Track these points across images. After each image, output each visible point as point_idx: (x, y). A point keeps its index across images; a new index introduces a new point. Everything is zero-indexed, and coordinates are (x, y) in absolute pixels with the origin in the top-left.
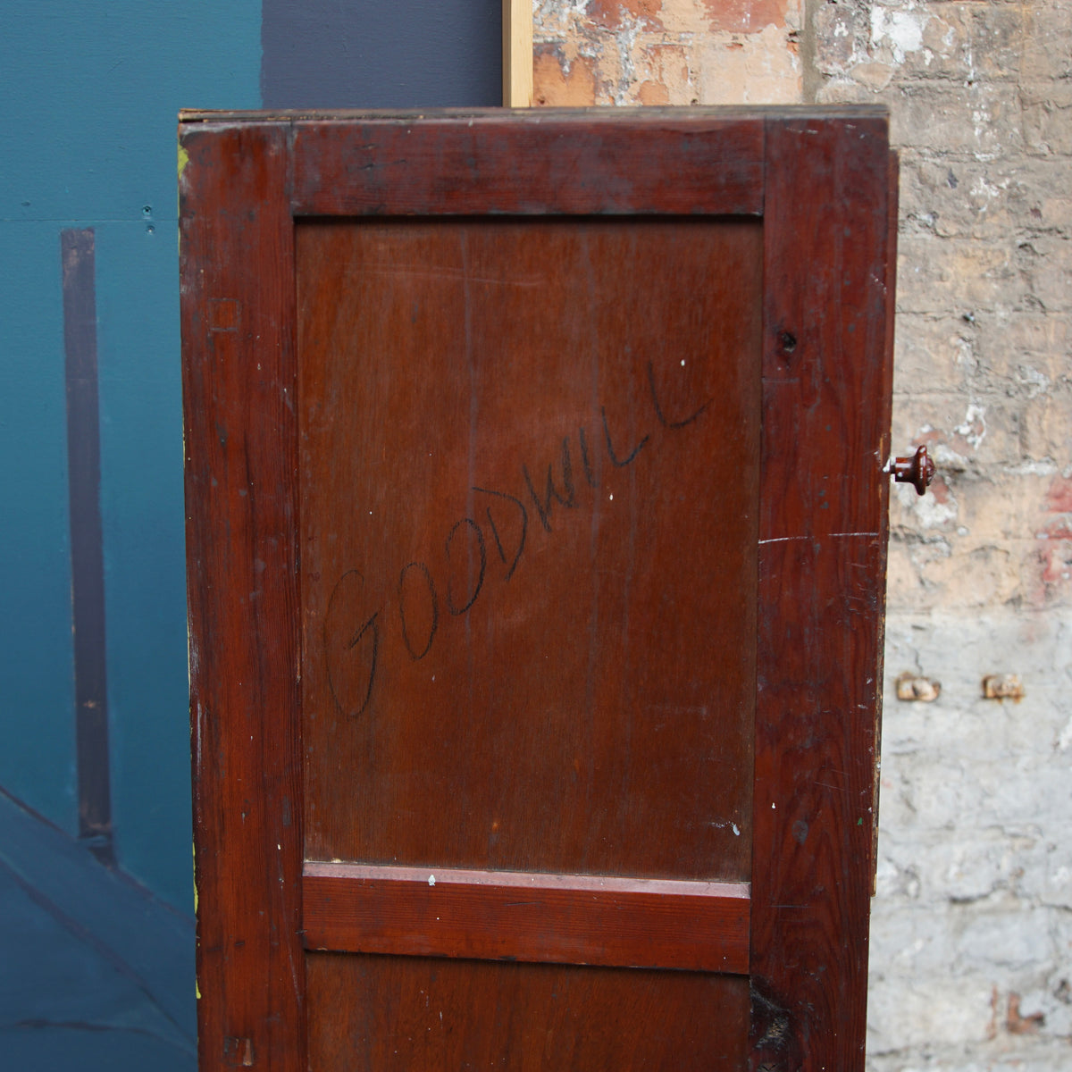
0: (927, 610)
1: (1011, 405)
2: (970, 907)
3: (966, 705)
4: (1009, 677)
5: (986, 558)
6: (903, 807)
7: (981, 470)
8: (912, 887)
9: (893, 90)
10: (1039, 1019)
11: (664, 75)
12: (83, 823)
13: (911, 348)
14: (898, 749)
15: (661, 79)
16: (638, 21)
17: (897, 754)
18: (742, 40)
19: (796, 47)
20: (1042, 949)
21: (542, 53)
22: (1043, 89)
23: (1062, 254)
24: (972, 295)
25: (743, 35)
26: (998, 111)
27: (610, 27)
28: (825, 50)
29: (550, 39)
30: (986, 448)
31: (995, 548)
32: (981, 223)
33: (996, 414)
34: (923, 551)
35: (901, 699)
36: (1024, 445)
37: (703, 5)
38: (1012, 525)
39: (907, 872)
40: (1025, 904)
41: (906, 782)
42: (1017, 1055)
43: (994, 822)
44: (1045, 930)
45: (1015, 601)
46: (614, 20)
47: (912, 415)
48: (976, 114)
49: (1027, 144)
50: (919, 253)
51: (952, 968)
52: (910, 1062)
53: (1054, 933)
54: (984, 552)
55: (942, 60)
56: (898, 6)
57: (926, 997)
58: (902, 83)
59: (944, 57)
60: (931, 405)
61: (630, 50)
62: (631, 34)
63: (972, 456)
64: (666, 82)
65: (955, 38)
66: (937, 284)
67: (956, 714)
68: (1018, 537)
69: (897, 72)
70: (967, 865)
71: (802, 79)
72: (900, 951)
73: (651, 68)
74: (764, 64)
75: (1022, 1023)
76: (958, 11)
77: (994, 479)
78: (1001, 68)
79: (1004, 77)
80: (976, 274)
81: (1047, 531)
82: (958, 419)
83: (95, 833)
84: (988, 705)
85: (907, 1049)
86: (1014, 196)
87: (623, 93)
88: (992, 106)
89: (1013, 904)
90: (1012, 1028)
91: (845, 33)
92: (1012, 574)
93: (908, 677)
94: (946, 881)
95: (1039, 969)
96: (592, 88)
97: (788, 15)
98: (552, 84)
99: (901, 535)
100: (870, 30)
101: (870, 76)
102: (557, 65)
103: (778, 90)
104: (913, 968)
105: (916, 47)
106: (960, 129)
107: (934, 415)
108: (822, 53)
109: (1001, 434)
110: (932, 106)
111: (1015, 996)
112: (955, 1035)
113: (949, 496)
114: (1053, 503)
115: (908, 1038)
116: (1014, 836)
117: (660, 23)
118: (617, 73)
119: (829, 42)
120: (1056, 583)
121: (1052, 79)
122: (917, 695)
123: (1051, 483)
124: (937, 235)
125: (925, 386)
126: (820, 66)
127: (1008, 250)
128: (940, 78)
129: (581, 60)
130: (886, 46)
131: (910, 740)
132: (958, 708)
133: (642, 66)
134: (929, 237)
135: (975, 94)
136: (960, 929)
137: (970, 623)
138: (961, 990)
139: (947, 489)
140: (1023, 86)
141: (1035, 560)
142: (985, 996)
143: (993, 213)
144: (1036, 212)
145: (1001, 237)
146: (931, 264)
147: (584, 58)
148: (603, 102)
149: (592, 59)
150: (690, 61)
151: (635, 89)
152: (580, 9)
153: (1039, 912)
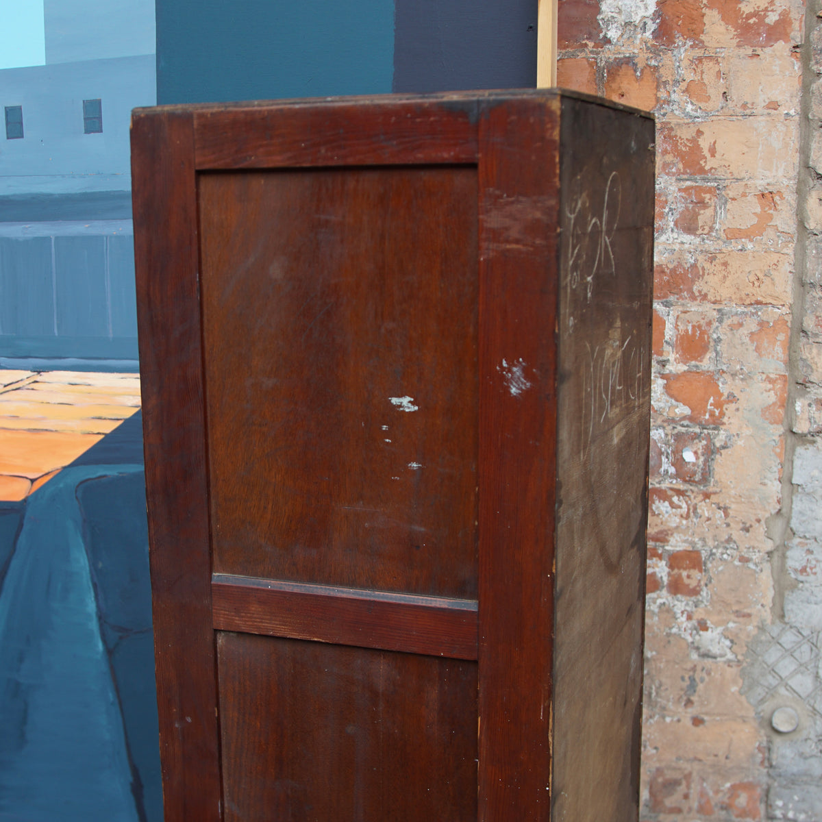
11: (704, 76)
15: (702, 79)
16: (688, 42)
18: (759, 52)
19: (798, 55)
21: (622, 64)
25: (760, 49)
27: (668, 46)
28: (818, 57)
29: (627, 55)
37: (733, 30)
46: (671, 41)
61: (681, 60)
62: (682, 50)
64: (706, 81)
71: (801, 77)
73: (695, 73)
74: (774, 68)
87: (675, 89)
96: (655, 86)
97: (793, 34)
98: (628, 84)
102: (632, 72)
103: (784, 85)
108: (816, 59)
117: (702, 42)
118: (672, 75)
126: (815, 68)
129: (648, 68)
133: (689, 70)
147: (650, 67)
148: (662, 94)
149: (655, 67)
150: (723, 66)
151: (684, 85)
152: (648, 35)
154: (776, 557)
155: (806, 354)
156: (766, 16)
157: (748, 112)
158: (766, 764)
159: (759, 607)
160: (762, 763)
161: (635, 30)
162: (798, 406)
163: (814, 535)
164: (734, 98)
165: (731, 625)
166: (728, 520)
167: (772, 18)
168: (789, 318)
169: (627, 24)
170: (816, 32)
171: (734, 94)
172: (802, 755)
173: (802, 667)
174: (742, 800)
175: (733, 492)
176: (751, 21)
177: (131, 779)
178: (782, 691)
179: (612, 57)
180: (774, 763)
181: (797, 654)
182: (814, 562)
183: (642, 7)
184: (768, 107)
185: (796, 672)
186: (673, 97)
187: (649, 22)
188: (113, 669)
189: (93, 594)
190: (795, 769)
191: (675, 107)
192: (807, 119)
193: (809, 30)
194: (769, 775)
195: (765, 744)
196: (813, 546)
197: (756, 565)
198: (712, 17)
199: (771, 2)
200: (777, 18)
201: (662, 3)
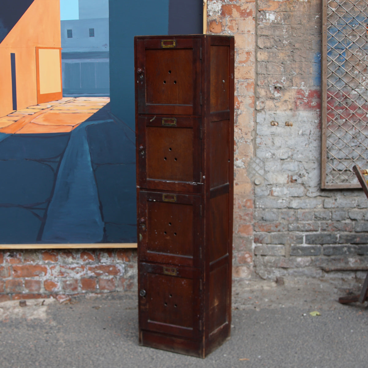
0: (276, 111)
1: (290, 77)
2: (284, 161)
3: (283, 127)
4: (290, 122)
5: (286, 102)
6: (272, 143)
7: (285, 88)
8: (274, 157)
10: (296, 180)
13: (273, 68)
14: (271, 134)
16: (229, 16)
17: (271, 135)
18: (245, 18)
19: (254, 20)
20: (296, 168)
21: (213, 21)
22: (295, 26)
23: (298, 53)
24: (283, 59)
26: (288, 30)
28: (259, 20)
29: (214, 19)
30: (286, 84)
31: (287, 101)
32: (285, 48)
33: (287, 79)
34: (275, 101)
35: (272, 125)
36: (292, 84)
37: (239, 13)
38: (290, 97)
39: (273, 154)
40: (293, 161)
41: (273, 139)
42: (292, 186)
43: (287, 146)
44: (297, 165)
45: (291, 110)
46: (225, 16)
47: (273, 79)
49: (292, 35)
50: (275, 52)
51: (281, 171)
52: (274, 186)
53: (298, 166)
54: (286, 101)
55: (278, 22)
56: (271, 13)
57: (276, 175)
58: (271, 25)
60: (276, 77)
61: (227, 20)
62: (227, 18)
63: (284, 85)
64: (233, 25)
65: (280, 18)
66: (277, 57)
67: (281, 128)
68: (291, 99)
69: (271, 23)
70: (283, 153)
71: (255, 25)
72: (272, 167)
73: (231, 23)
74: (249, 22)
75: (293, 181)
76: (281, 14)
77: (287, 89)
78: (288, 23)
80: (284, 56)
81: (296, 98)
82: (281, 79)
84: (286, 127)
85: (273, 184)
86: (290, 43)
87: (226, 27)
88: (286, 29)
89: (291, 160)
90: (292, 182)
92: (290, 105)
93: (273, 121)
94: (279, 155)
95: (296, 172)
96: (221, 26)
97: (253, 15)
98: (215, 26)
99: (272, 98)
100: (266, 17)
101: (266, 24)
102: (215, 23)
103: (251, 27)
104: (274, 170)
105: (274, 19)
106: (281, 32)
107: (277, 79)
109: (288, 82)
110: (276, 29)
111: (292, 176)
112: (281, 182)
113: (280, 92)
114: (297, 93)
115: (273, 182)
116: (291, 149)
117: (232, 16)
118: (225, 24)
120: (298, 107)
121: (297, 24)
122: (274, 125)
123: (297, 90)
124: (278, 49)
125: (276, 74)
126: (258, 23)
127: (289, 52)
128: (278, 24)
130: (269, 19)
131: (274, 132)
132: (282, 127)
133: (229, 23)
134: (276, 50)
135: (284, 27)
136: (282, 164)
137: (283, 113)
138: (282, 175)
139: (279, 91)
140: (292, 25)
141: (294, 103)
142: (287, 176)
143: (287, 46)
144: (294, 46)
145: (288, 50)
146: (277, 54)
147: (220, 22)
148: (223, 29)
149: (221, 22)
150: (237, 22)
151: (228, 26)
152: (219, 14)
153: (296, 162)
154: (253, 141)
155: (258, 91)
156: (247, 10)
157: (243, 33)
158: (254, 194)
159: (250, 153)
160: (253, 194)
161: (216, 13)
162: (257, 103)
163: (262, 134)
165: (244, 159)
166: (242, 132)
167: (248, 11)
168: (254, 82)
169: (214, 11)
171: (240, 29)
172: (262, 190)
173: (261, 168)
174: (248, 204)
175: (243, 125)
176: (243, 11)
177: (99, 205)
178: (257, 174)
179: (211, 19)
180: (256, 193)
181: (260, 165)
182: (262, 141)
183: (218, 7)
184: (248, 32)
185: (260, 169)
186: (226, 29)
187: (220, 11)
188: (95, 175)
189: (89, 155)
190: (261, 194)
191: (226, 31)
192: (257, 34)
193: (257, 14)
194: (255, 197)
195: (253, 188)
196: (262, 137)
197: (249, 143)
198: (234, 10)
199: (248, 7)
200: (249, 11)
201: (222, 6)
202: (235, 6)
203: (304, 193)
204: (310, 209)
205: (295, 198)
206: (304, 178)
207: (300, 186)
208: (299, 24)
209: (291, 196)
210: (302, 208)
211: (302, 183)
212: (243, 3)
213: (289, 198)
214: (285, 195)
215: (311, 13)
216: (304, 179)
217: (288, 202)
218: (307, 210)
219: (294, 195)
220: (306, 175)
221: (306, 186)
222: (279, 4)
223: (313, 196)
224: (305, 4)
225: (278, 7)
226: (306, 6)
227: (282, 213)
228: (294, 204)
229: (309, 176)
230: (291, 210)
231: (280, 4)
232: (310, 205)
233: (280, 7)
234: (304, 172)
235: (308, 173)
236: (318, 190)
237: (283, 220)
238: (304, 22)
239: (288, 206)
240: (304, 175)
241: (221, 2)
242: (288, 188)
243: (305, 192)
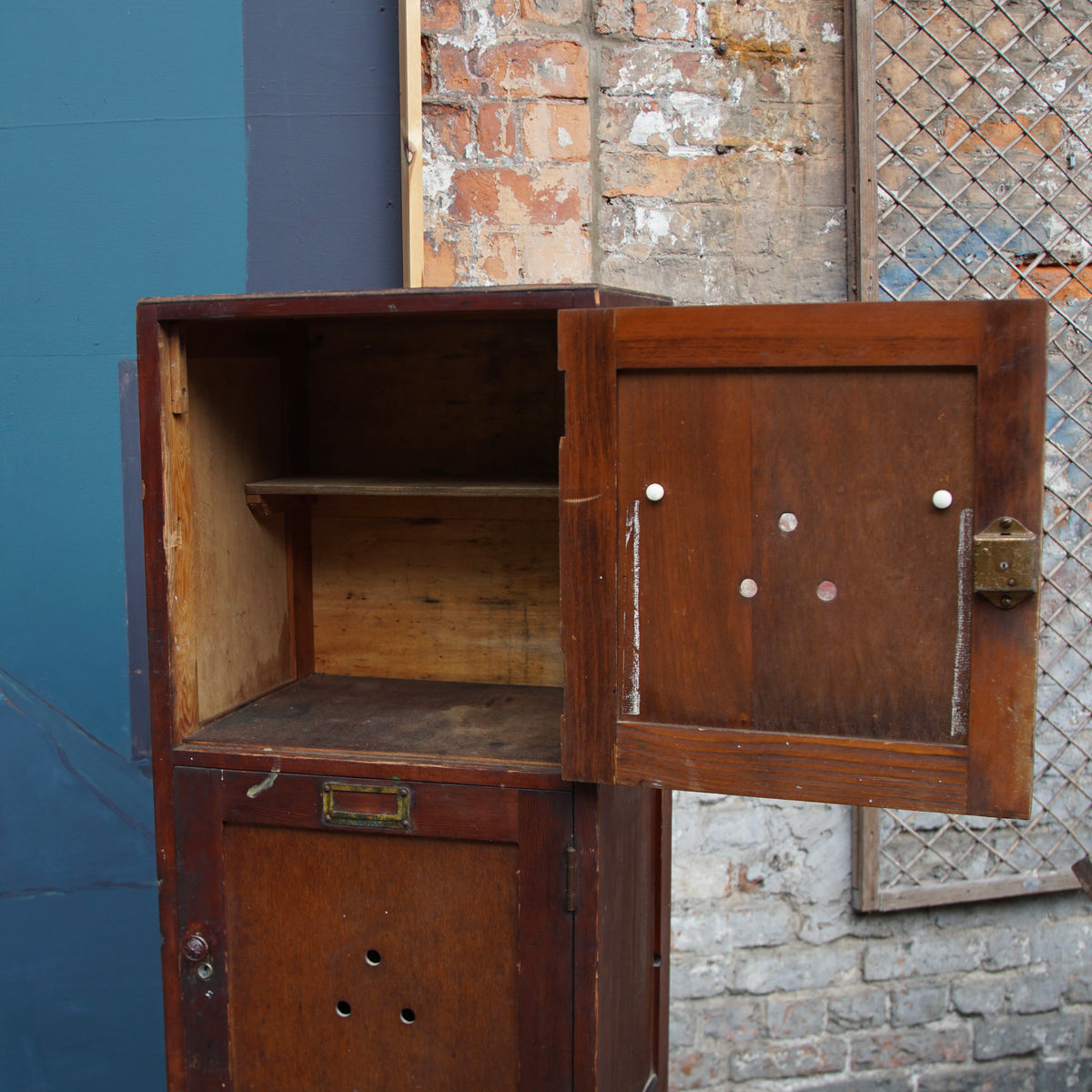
2: (713, 807)
9: (651, 261)
10: (760, 882)
11: (500, 253)
12: (134, 750)
15: (499, 255)
16: (483, 218)
18: (551, 229)
19: (587, 233)
20: (761, 834)
22: (749, 260)
25: (552, 226)
26: (720, 275)
27: (464, 222)
28: (606, 236)
37: (526, 207)
40: (749, 804)
42: (746, 907)
44: (763, 821)
46: (467, 217)
48: (706, 277)
49: (739, 297)
51: (702, 849)
52: (675, 912)
53: (768, 823)
55: (682, 242)
56: (653, 207)
58: (657, 257)
59: (684, 239)
61: (478, 236)
62: (478, 226)
64: (502, 258)
65: (691, 227)
69: (654, 250)
71: (591, 255)
73: (492, 248)
74: (566, 245)
75: (749, 885)
76: (692, 209)
78: (721, 247)
79: (724, 253)
83: (142, 757)
87: (473, 264)
88: (716, 271)
89: (741, 805)
90: (742, 889)
91: (619, 225)
95: (759, 848)
96: (453, 262)
97: (581, 213)
98: (427, 259)
100: (635, 222)
101: (636, 253)
102: (430, 248)
103: (576, 262)
105: (665, 233)
106: (695, 286)
108: (604, 237)
110: (677, 272)
111: (743, 867)
112: (705, 894)
115: (673, 895)
117: (497, 218)
118: (470, 251)
119: (609, 230)
121: (755, 254)
126: (603, 246)
128: (682, 253)
129: (445, 244)
130: (646, 233)
133: (486, 247)
135: (705, 264)
136: (707, 822)
138: (708, 863)
140: (736, 259)
142: (724, 867)
147: (448, 242)
148: (461, 270)
149: (452, 242)
150: (518, 243)
151: (481, 262)
152: (445, 210)
153: (758, 809)
156: (556, 194)
161: (431, 205)
164: (530, 275)
167: (562, 197)
170: (603, 212)
171: (529, 271)
176: (543, 199)
183: (438, 181)
186: (472, 273)
187: (445, 197)
191: (474, 283)
193: (596, 209)
198: (506, 194)
199: (561, 181)
200: (566, 197)
201: (457, 178)
202: (508, 175)
203: (790, 929)
204: (813, 988)
205: (755, 951)
206: (789, 869)
207: (776, 903)
208: (763, 252)
209: (740, 944)
210: (782, 991)
211: (784, 890)
212: (540, 164)
213: (733, 956)
214: (718, 942)
215: (809, 208)
216: (792, 875)
217: (732, 969)
218: (801, 996)
219: (752, 943)
220: (799, 857)
221: (800, 901)
222: (684, 171)
223: (826, 938)
224: (785, 171)
225: (679, 183)
226: (788, 179)
227: (707, 1014)
228: (754, 977)
229: (808, 863)
230: (739, 998)
231: (688, 170)
232: (813, 975)
233: (690, 182)
234: (790, 847)
235: (806, 851)
236: (842, 914)
237: (711, 1040)
238: (784, 243)
239: (731, 987)
240: (791, 859)
241: (451, 158)
242: (731, 914)
243: (794, 925)
